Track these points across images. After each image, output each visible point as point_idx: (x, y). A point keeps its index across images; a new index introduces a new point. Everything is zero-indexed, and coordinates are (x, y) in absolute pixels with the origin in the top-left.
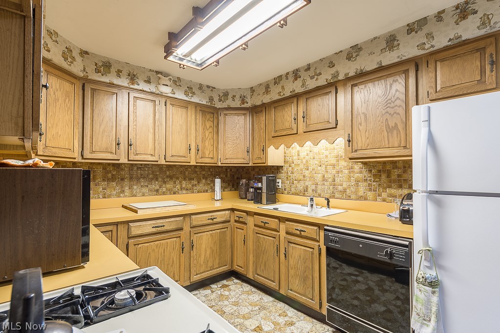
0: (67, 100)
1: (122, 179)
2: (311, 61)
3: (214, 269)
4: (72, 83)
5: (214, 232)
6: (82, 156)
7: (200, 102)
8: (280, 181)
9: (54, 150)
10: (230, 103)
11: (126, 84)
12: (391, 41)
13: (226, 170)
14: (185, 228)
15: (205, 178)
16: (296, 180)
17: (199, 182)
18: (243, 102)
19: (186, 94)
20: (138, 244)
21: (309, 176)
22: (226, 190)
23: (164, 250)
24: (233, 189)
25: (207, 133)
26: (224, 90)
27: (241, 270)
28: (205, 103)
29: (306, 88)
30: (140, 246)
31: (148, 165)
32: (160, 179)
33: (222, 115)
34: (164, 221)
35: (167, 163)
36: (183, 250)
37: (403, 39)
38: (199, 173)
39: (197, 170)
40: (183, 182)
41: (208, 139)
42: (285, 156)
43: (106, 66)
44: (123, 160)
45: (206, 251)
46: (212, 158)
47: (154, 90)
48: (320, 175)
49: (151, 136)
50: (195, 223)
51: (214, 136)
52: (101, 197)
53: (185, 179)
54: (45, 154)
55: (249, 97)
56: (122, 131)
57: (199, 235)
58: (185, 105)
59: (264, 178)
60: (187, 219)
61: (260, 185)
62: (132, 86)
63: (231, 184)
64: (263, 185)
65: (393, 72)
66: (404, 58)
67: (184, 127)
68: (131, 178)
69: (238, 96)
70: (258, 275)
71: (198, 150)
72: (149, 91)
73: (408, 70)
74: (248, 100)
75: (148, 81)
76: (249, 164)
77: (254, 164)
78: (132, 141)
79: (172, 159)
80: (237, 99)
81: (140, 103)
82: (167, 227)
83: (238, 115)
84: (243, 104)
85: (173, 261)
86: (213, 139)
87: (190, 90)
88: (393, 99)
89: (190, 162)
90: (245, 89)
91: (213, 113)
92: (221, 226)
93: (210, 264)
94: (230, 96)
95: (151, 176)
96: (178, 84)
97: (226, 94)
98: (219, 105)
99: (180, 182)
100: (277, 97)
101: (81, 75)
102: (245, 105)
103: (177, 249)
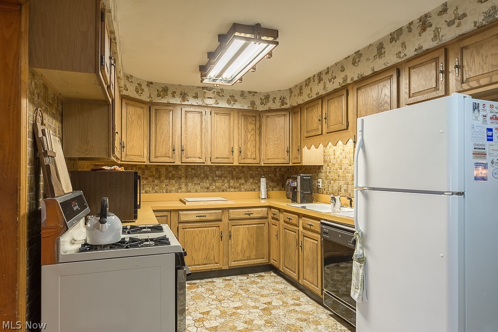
0: (139, 121)
1: (180, 178)
2: (329, 65)
3: (250, 259)
4: (142, 108)
5: (251, 226)
6: (149, 160)
7: (242, 108)
8: (320, 180)
9: (131, 157)
10: (271, 105)
11: (179, 103)
12: (380, 49)
13: (275, 169)
14: (223, 220)
15: (252, 177)
16: (332, 180)
17: (246, 182)
18: (283, 103)
19: (229, 102)
20: (186, 228)
21: (342, 175)
22: (275, 189)
23: (206, 235)
24: (283, 189)
25: (249, 136)
26: (265, 93)
27: (275, 263)
28: (247, 108)
29: (326, 91)
30: (187, 230)
31: (200, 165)
32: (210, 178)
33: (265, 117)
34: (205, 212)
35: (212, 164)
36: (221, 238)
37: (388, 47)
38: (246, 172)
39: (245, 170)
40: (231, 181)
41: (251, 141)
42: (324, 156)
43: (164, 90)
44: (178, 163)
45: (243, 242)
46: (254, 159)
47: (200, 103)
48: (350, 174)
49: (198, 142)
50: (232, 216)
51: (256, 138)
52: (164, 191)
53: (232, 178)
54: (126, 160)
55: (288, 98)
56: (177, 139)
57: (236, 227)
58: (228, 112)
59: (299, 178)
60: (226, 212)
61: (295, 184)
62: (183, 103)
63: (280, 184)
64: (297, 184)
65: (383, 77)
66: (388, 65)
67: (227, 132)
68: (186, 177)
69: (278, 99)
70: (286, 267)
71: (240, 152)
72: (197, 104)
73: (392, 75)
74: (287, 101)
75: (196, 97)
76: (289, 164)
77: (293, 163)
78: (184, 147)
79: (217, 161)
80: (278, 101)
81: (190, 115)
82: (208, 218)
83: (279, 116)
84: (283, 105)
85: (213, 246)
86: (255, 140)
87: (232, 98)
88: (383, 104)
89: (233, 163)
90: (284, 90)
91: (255, 117)
92: (258, 221)
93: (247, 254)
94: (271, 99)
95: (202, 175)
96: (221, 95)
97: (267, 97)
98: (260, 108)
99: (228, 180)
100: (307, 99)
101: (148, 100)
102: (285, 106)
103: (217, 237)
